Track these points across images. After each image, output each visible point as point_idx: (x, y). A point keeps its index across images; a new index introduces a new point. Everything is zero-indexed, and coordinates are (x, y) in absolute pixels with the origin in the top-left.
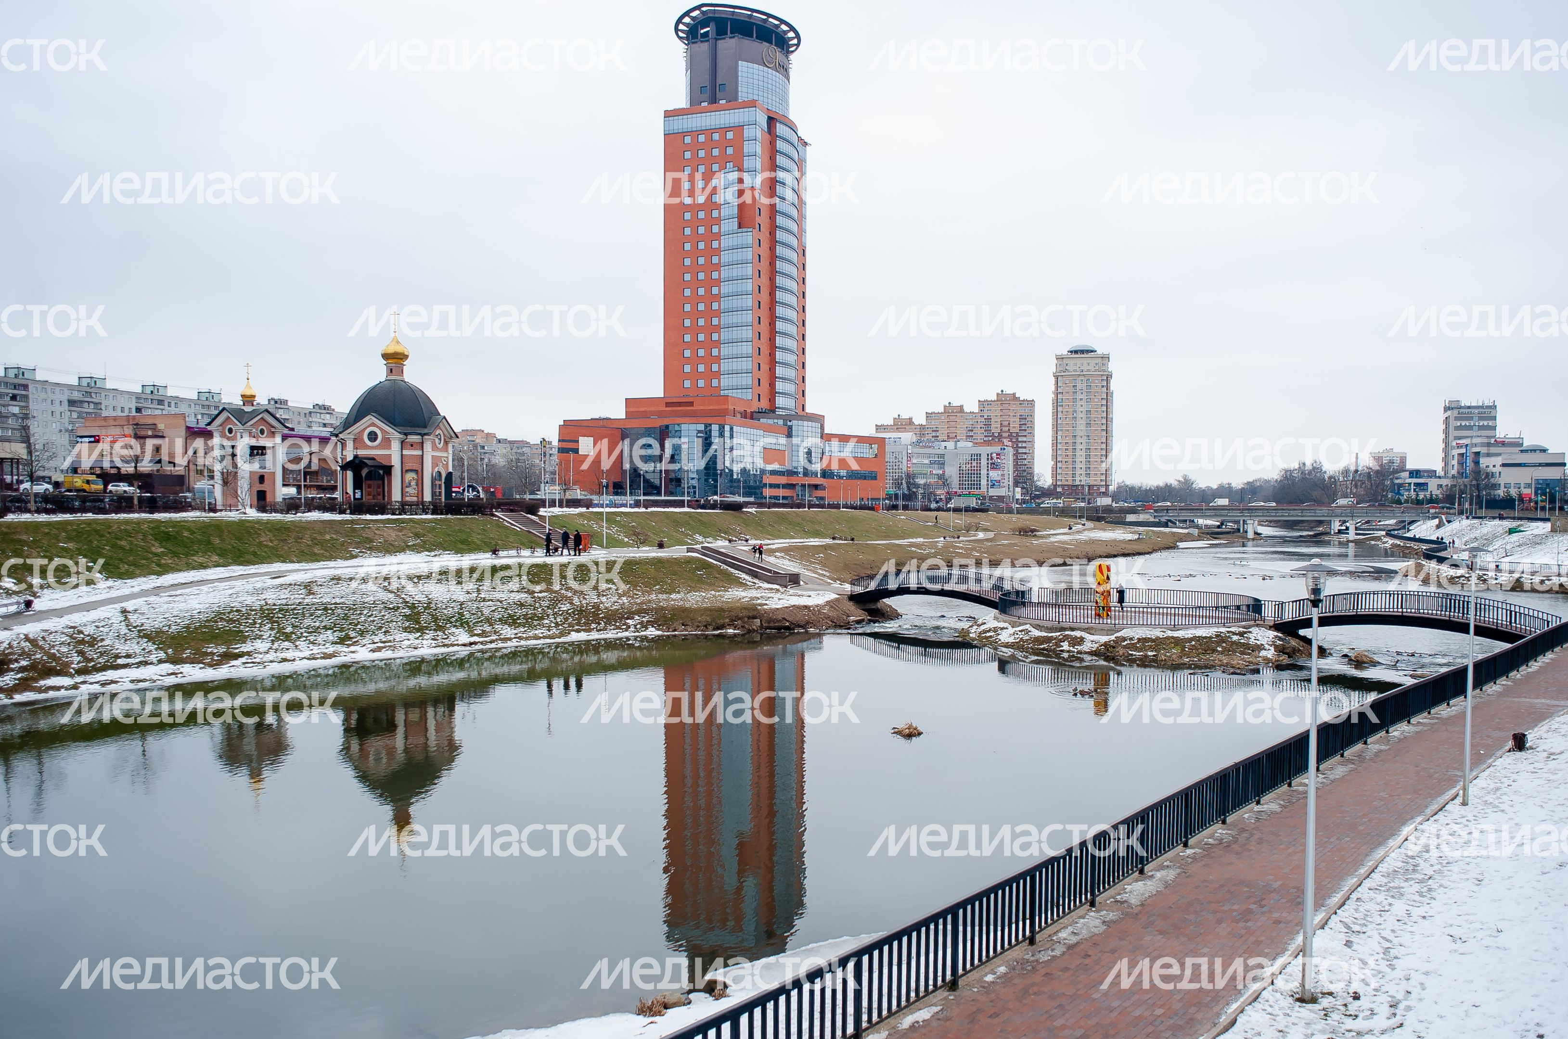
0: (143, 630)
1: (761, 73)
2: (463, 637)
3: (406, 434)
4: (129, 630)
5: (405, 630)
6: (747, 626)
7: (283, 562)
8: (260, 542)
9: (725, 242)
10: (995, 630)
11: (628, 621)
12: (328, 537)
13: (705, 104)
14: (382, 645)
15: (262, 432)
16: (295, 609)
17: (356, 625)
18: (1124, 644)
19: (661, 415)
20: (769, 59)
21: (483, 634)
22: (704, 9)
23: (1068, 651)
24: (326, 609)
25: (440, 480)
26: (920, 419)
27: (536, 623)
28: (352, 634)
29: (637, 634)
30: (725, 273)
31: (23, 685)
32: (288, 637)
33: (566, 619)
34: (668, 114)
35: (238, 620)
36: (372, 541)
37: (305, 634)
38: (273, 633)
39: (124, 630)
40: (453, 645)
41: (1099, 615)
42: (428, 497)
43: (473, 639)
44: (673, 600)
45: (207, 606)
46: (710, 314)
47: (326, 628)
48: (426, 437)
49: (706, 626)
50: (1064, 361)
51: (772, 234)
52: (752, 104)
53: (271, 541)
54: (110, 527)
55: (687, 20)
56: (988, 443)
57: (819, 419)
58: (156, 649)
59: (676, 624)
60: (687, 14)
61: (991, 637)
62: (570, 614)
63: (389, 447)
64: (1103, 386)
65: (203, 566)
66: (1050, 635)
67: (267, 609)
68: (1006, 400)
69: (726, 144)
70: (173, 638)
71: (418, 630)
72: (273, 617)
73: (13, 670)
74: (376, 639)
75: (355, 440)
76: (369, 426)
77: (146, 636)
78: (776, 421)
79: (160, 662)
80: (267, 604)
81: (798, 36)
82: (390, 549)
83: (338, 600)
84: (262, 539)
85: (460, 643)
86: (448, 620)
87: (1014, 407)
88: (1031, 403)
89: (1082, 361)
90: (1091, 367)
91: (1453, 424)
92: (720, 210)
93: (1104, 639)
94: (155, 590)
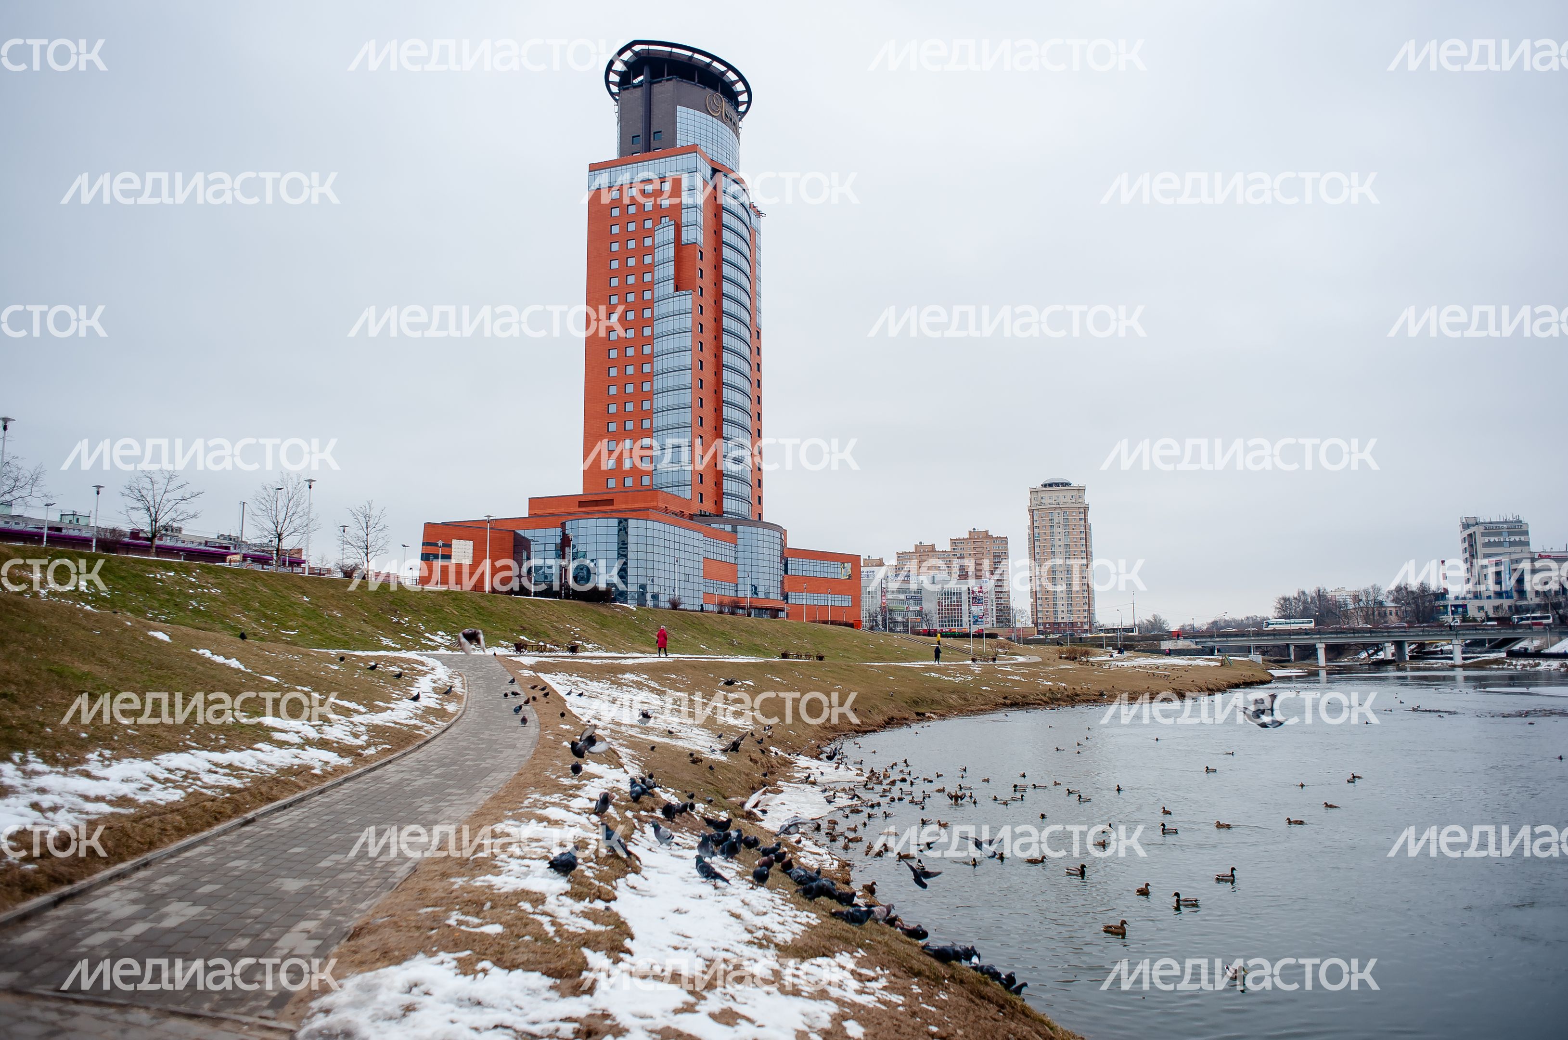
1: (704, 121)
9: (660, 309)
13: (638, 154)
22: (637, 48)
26: (892, 559)
30: (658, 346)
34: (595, 168)
46: (642, 396)
50: (1039, 493)
51: (717, 301)
52: (692, 149)
55: (618, 66)
57: (779, 531)
64: (1080, 519)
68: (978, 538)
78: (722, 526)
87: (987, 544)
88: (1005, 540)
89: (1057, 494)
90: (1068, 500)
91: (1480, 540)
92: (653, 272)
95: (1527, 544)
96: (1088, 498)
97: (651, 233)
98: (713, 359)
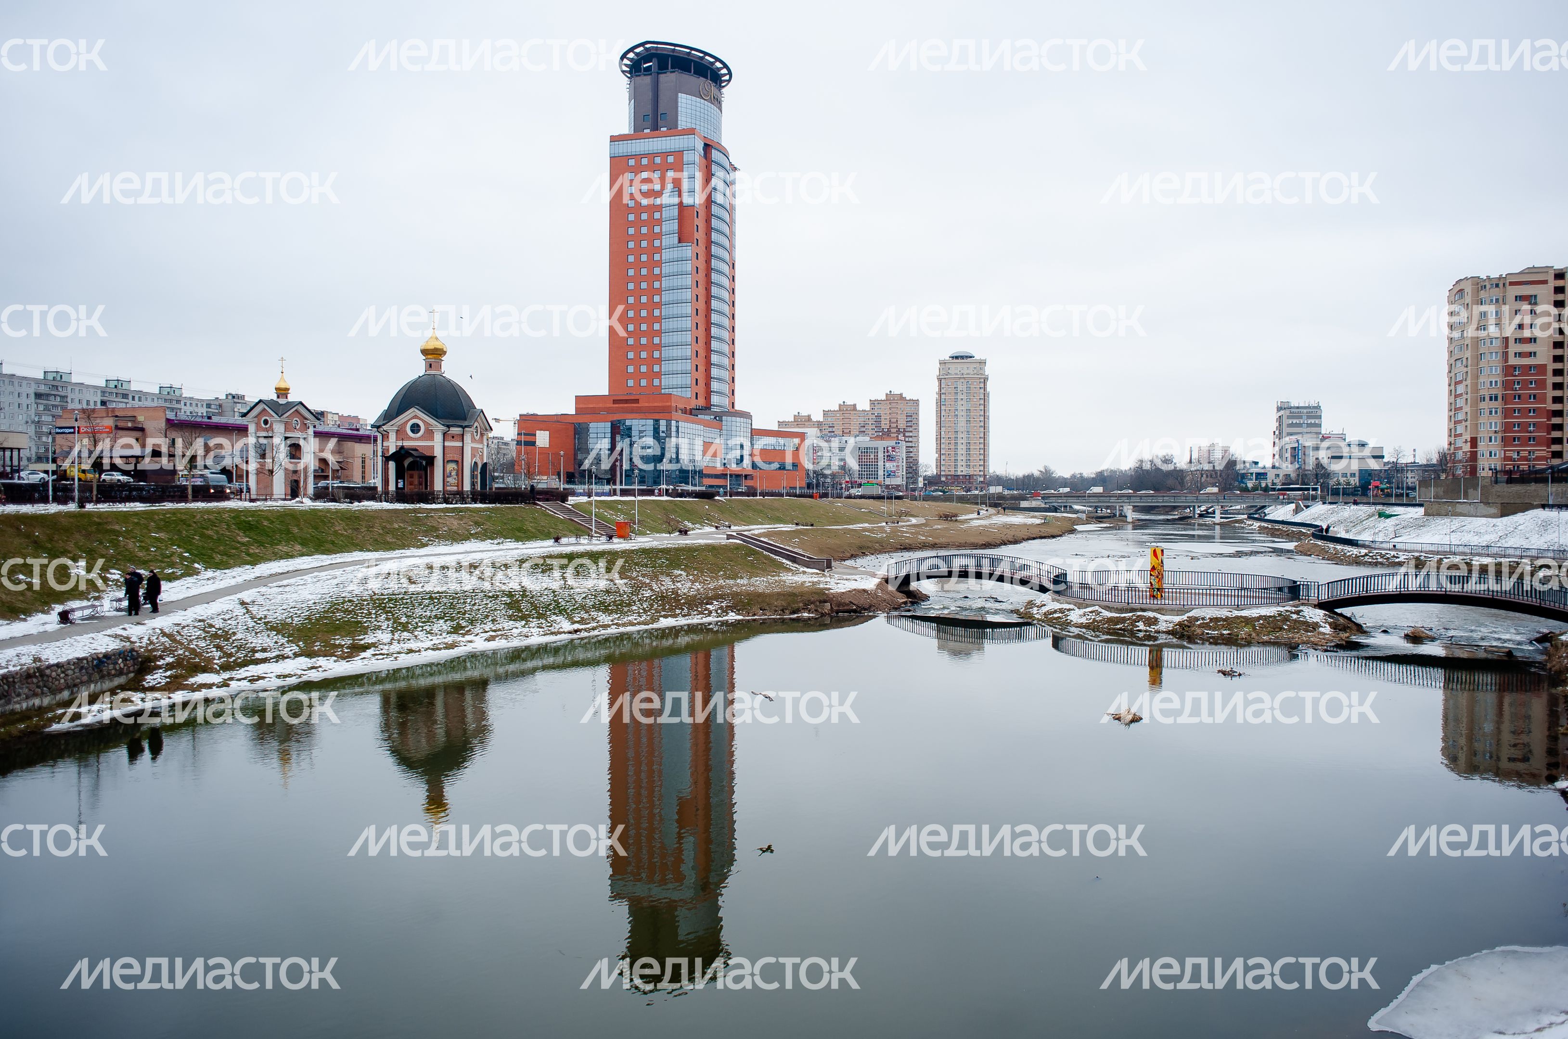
0: (268, 622)
1: (698, 104)
2: (567, 626)
4: (255, 622)
5: (510, 618)
6: (820, 610)
7: (361, 550)
8: (336, 532)
9: (666, 255)
10: (1062, 611)
11: (708, 606)
12: (396, 526)
13: (648, 131)
14: (493, 634)
15: (297, 424)
16: (402, 599)
17: (464, 614)
18: (1199, 623)
19: (612, 410)
20: (706, 92)
21: (582, 621)
22: (648, 46)
23: (1146, 631)
24: (431, 598)
25: (477, 470)
26: (818, 417)
27: (626, 609)
28: (464, 624)
29: (720, 619)
30: (665, 283)
31: (173, 685)
32: (405, 628)
33: (652, 605)
34: (614, 139)
35: (353, 610)
36: (437, 529)
37: (420, 624)
38: (390, 623)
39: (251, 624)
40: (559, 633)
41: (1154, 596)
42: (467, 487)
43: (575, 627)
45: (319, 596)
46: (652, 319)
47: (437, 617)
48: (467, 429)
49: (783, 610)
50: (946, 366)
51: (708, 248)
52: (691, 132)
53: (345, 530)
54: (195, 517)
55: (631, 55)
56: (881, 438)
57: (746, 415)
58: (288, 642)
59: (755, 609)
60: (631, 50)
61: (1059, 617)
62: (653, 600)
63: (432, 439)
64: (980, 388)
65: (289, 556)
66: (1123, 615)
67: (377, 599)
68: (894, 400)
69: (668, 166)
70: (299, 630)
71: (522, 618)
72: (385, 607)
73: (160, 667)
74: (487, 628)
75: (398, 432)
76: (411, 419)
77: (272, 629)
78: (711, 417)
79: (296, 655)
80: (375, 594)
81: (730, 73)
82: (456, 537)
84: (337, 528)
85: (566, 630)
86: (547, 607)
87: (901, 405)
88: (916, 402)
89: (962, 365)
90: (970, 371)
91: (1286, 421)
92: (661, 225)
93: (1177, 619)
94: (259, 581)
95: (1320, 426)
96: (988, 370)
98: (705, 292)
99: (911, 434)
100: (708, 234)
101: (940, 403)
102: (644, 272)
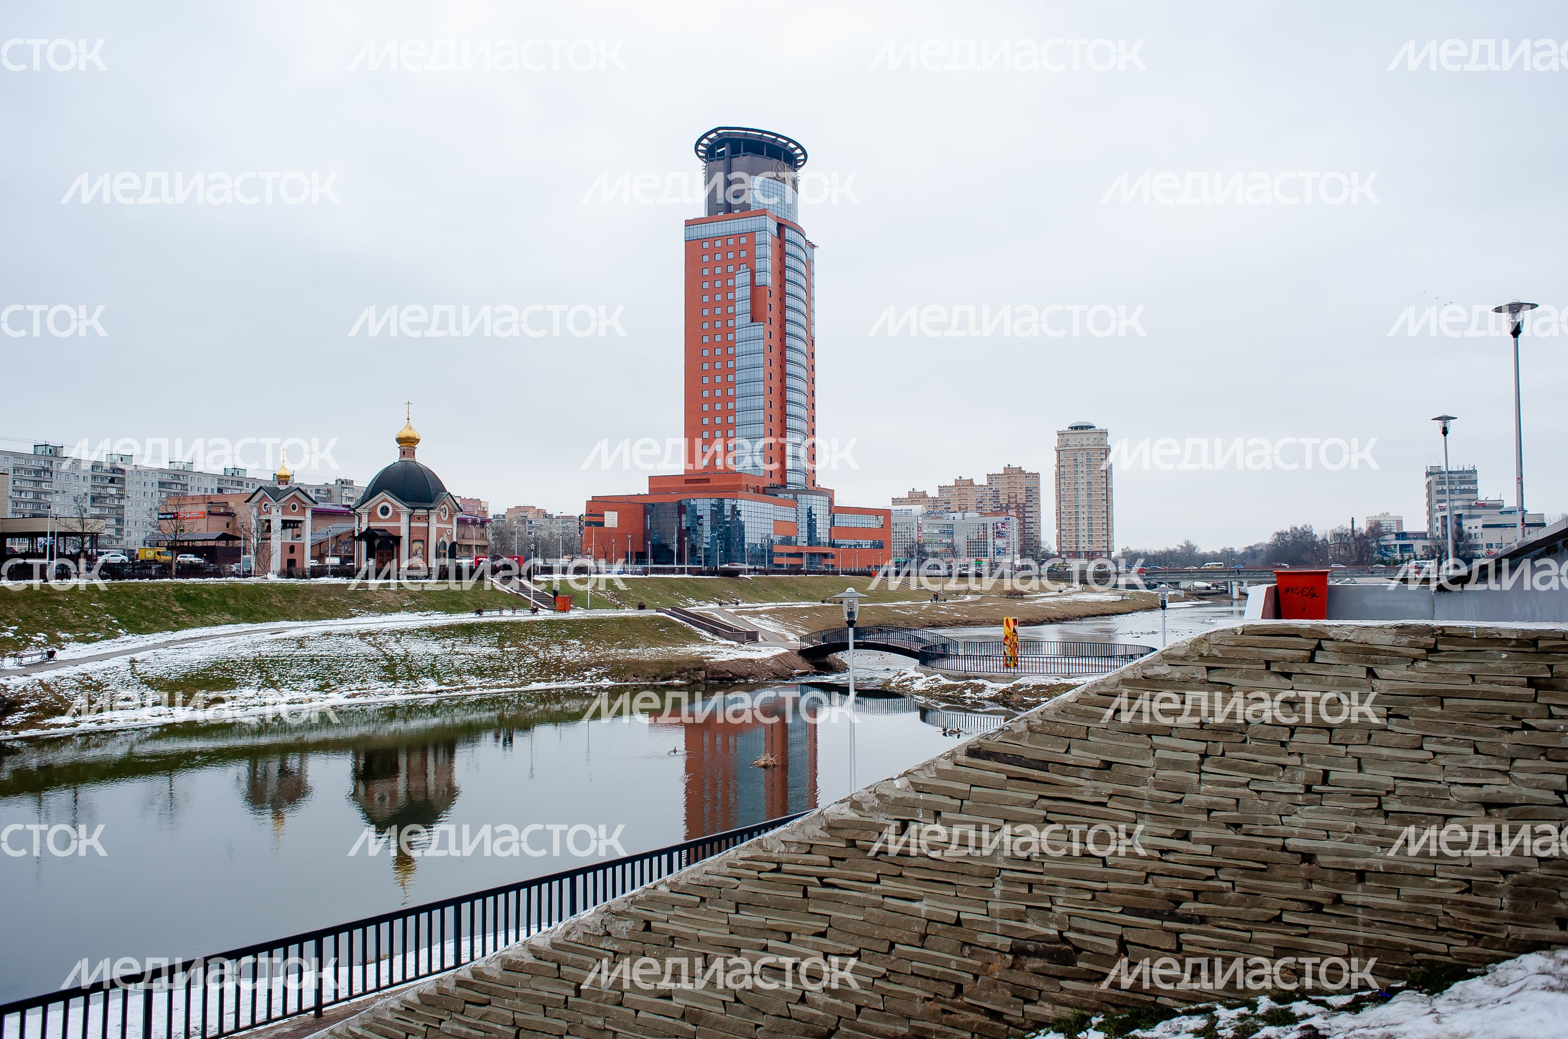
0: (146, 677)
2: (432, 686)
3: (414, 509)
4: (134, 677)
5: (381, 679)
6: (694, 677)
7: (288, 620)
8: (271, 604)
9: (740, 334)
10: (911, 679)
11: (586, 673)
12: (332, 599)
13: (722, 214)
14: (357, 692)
15: (294, 507)
16: (284, 660)
17: (337, 675)
18: (1021, 690)
19: (680, 491)
21: (451, 683)
22: (720, 132)
23: (970, 698)
24: (312, 661)
25: (445, 549)
26: (933, 493)
27: (501, 674)
28: (332, 682)
29: (593, 684)
30: (739, 362)
31: (29, 723)
32: (274, 685)
33: (529, 671)
34: (688, 223)
35: (232, 669)
36: (371, 603)
37: (289, 682)
38: (261, 681)
39: (128, 677)
40: (421, 693)
41: (1007, 665)
43: (440, 688)
44: (630, 654)
45: (207, 657)
46: (726, 399)
47: (309, 677)
48: (432, 511)
49: (655, 677)
50: (1065, 437)
51: (782, 327)
52: (763, 212)
53: (280, 602)
54: (139, 589)
55: (705, 141)
56: (995, 514)
57: (829, 494)
59: (628, 676)
60: (705, 136)
61: (906, 686)
62: (533, 667)
63: (399, 520)
64: (1102, 459)
65: (215, 624)
67: (260, 660)
68: (1012, 473)
69: (739, 247)
70: (171, 684)
71: (392, 679)
72: (263, 667)
73: (22, 710)
74: (353, 687)
75: (369, 514)
76: (382, 502)
77: (146, 682)
78: (786, 495)
80: (260, 655)
81: (804, 153)
82: (387, 609)
83: (324, 653)
85: (428, 690)
86: (421, 671)
87: (1020, 479)
88: (1036, 476)
89: (1082, 436)
90: (1091, 442)
91: (1437, 487)
92: (734, 306)
93: (1003, 686)
94: (166, 645)
95: (1475, 491)
96: (1110, 441)
97: (732, 276)
98: (779, 370)
99: (1031, 509)
100: (782, 313)
101: (1059, 476)
102: (718, 352)
